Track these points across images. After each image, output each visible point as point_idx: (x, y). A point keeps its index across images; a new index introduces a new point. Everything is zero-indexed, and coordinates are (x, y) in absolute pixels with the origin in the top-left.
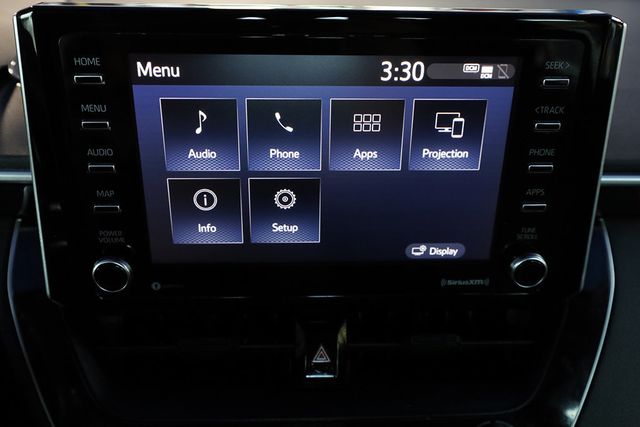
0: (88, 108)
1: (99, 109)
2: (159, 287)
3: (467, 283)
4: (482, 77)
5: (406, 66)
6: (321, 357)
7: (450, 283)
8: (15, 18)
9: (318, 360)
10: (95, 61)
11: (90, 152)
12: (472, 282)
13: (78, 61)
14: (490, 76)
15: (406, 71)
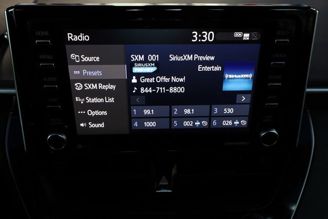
0: (43, 57)
1: (49, 57)
2: (81, 146)
3: (237, 143)
4: (244, 39)
5: (205, 34)
6: (164, 181)
7: (229, 144)
8: (5, 12)
9: (162, 183)
10: (46, 33)
11: (45, 79)
12: (240, 143)
13: (38, 33)
14: (248, 39)
15: (205, 36)
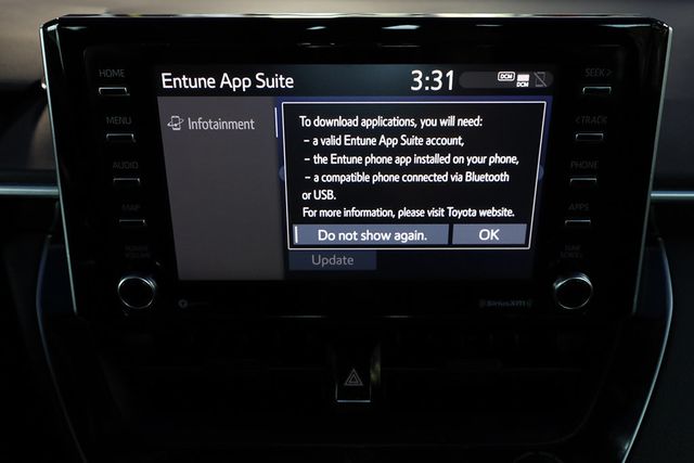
0: (113, 120)
1: (124, 121)
2: (186, 305)
3: (507, 304)
4: (519, 85)
5: (437, 75)
6: (353, 379)
7: (490, 303)
8: (41, 31)
9: (349, 383)
10: (120, 73)
11: (116, 165)
12: (513, 303)
13: (103, 73)
14: (526, 85)
15: (438, 79)
